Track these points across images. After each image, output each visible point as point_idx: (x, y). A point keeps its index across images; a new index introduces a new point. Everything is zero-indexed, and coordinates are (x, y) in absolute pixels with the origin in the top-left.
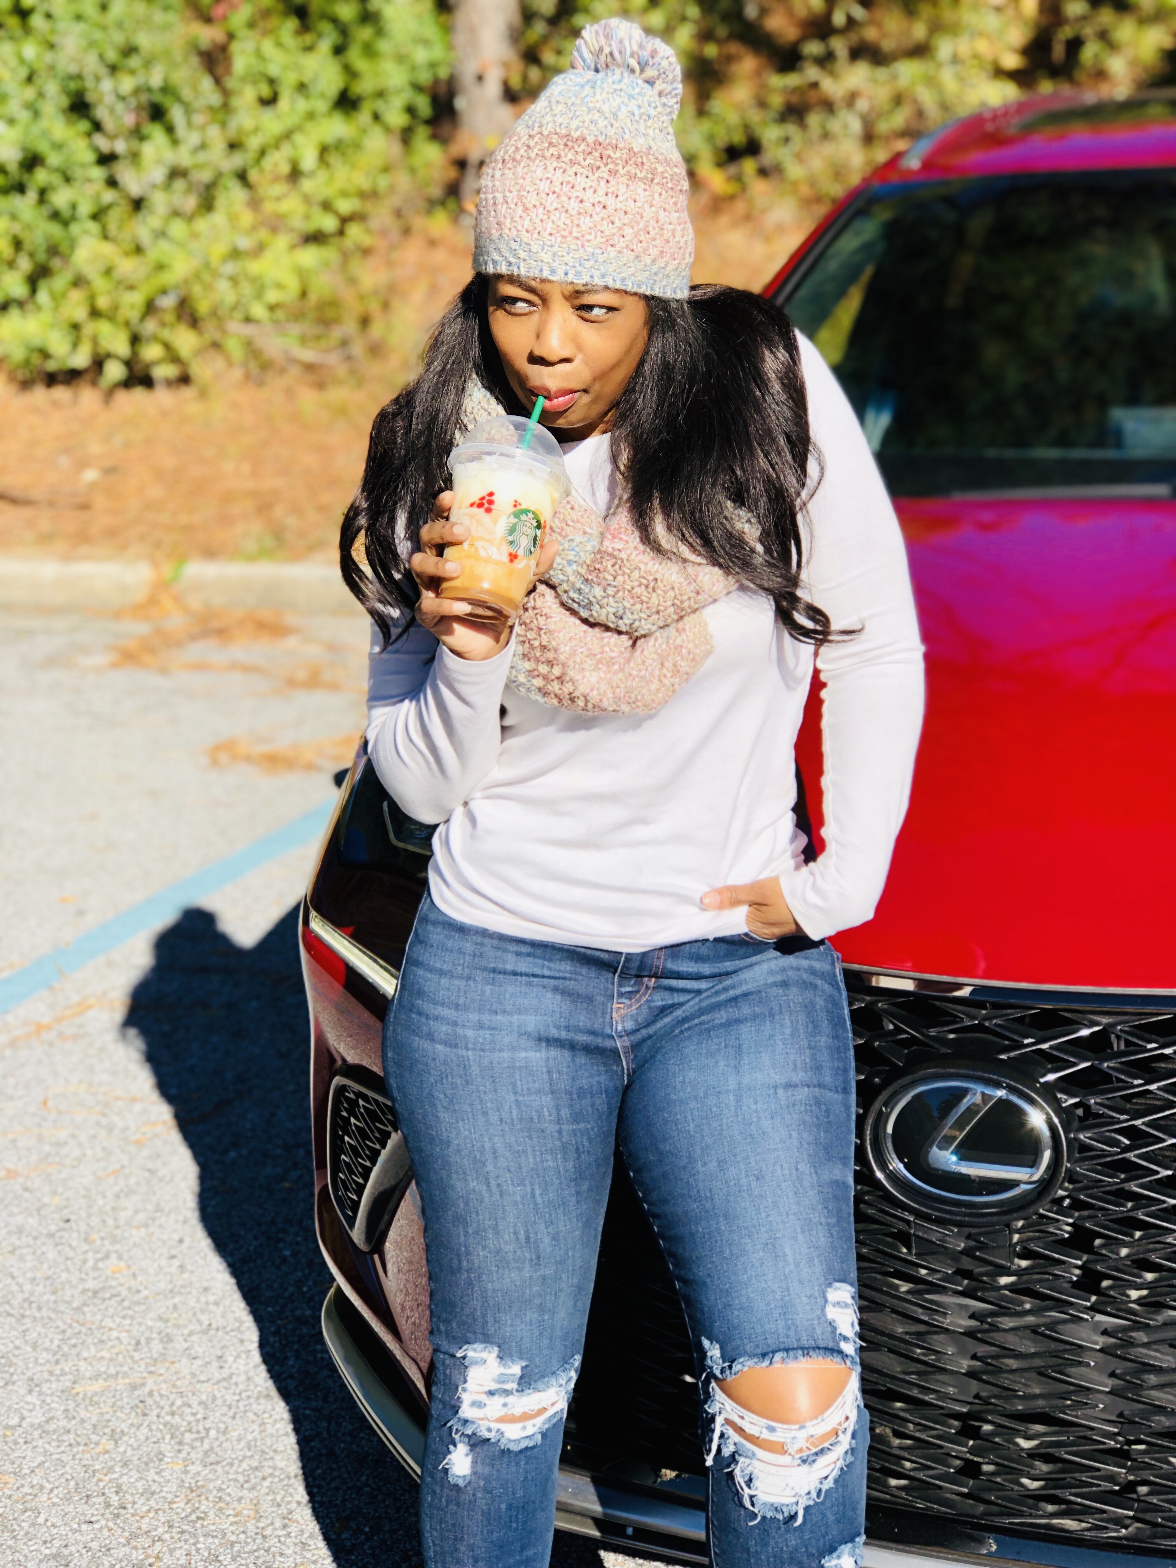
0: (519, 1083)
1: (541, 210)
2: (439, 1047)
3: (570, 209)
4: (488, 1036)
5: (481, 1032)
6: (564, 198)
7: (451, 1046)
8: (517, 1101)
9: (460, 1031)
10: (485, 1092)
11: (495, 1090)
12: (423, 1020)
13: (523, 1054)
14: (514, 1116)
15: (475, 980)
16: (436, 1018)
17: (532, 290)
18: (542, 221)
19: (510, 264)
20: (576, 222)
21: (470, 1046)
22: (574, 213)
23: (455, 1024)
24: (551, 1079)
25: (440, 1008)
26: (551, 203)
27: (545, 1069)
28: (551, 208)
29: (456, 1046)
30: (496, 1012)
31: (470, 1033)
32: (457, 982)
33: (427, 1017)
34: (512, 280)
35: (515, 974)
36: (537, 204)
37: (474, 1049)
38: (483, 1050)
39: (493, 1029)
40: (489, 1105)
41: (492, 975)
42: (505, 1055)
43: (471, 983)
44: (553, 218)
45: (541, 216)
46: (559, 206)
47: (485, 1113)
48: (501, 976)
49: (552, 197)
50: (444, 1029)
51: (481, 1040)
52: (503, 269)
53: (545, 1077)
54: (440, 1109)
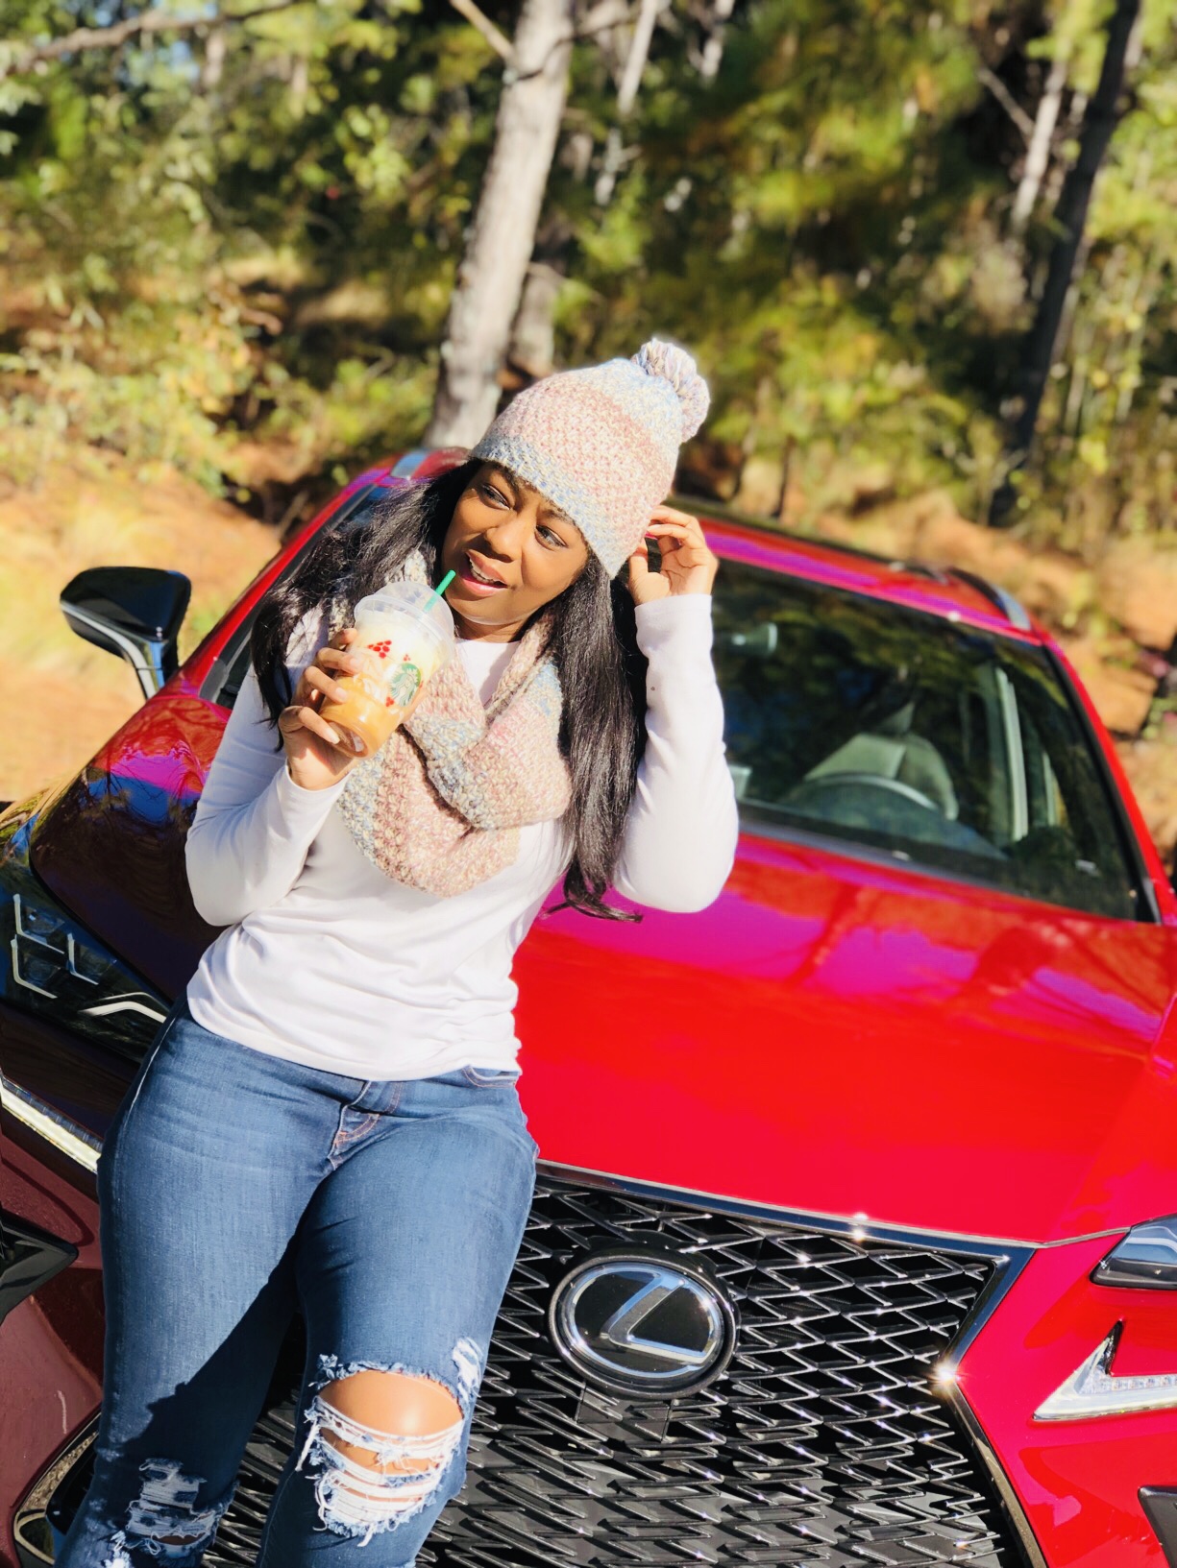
0: (244, 1196)
1: (561, 435)
2: (176, 1149)
3: (583, 448)
4: (223, 1145)
5: (216, 1140)
6: (583, 438)
7: (187, 1149)
8: (240, 1213)
9: (198, 1136)
10: (212, 1200)
11: (222, 1199)
12: (164, 1122)
13: (251, 1169)
14: (236, 1229)
15: (220, 1091)
16: (178, 1121)
17: (515, 490)
18: (558, 444)
19: (513, 459)
20: (583, 460)
21: (205, 1152)
22: (585, 452)
23: (194, 1128)
24: (273, 1197)
25: (183, 1112)
26: (572, 436)
27: (268, 1186)
28: (570, 439)
29: (192, 1150)
30: (233, 1124)
31: (207, 1139)
32: (203, 1090)
33: (169, 1119)
34: (507, 474)
35: (256, 1091)
36: (561, 429)
37: (208, 1156)
38: (217, 1158)
39: (229, 1139)
40: (213, 1213)
41: (235, 1089)
42: (235, 1166)
43: (216, 1093)
44: (567, 446)
45: (559, 439)
46: (576, 441)
47: (208, 1222)
48: (244, 1091)
49: (575, 432)
50: (182, 1132)
51: (216, 1148)
52: (504, 461)
53: (268, 1193)
54: (165, 1211)
